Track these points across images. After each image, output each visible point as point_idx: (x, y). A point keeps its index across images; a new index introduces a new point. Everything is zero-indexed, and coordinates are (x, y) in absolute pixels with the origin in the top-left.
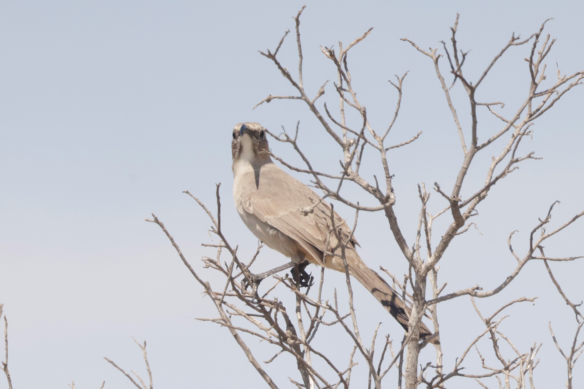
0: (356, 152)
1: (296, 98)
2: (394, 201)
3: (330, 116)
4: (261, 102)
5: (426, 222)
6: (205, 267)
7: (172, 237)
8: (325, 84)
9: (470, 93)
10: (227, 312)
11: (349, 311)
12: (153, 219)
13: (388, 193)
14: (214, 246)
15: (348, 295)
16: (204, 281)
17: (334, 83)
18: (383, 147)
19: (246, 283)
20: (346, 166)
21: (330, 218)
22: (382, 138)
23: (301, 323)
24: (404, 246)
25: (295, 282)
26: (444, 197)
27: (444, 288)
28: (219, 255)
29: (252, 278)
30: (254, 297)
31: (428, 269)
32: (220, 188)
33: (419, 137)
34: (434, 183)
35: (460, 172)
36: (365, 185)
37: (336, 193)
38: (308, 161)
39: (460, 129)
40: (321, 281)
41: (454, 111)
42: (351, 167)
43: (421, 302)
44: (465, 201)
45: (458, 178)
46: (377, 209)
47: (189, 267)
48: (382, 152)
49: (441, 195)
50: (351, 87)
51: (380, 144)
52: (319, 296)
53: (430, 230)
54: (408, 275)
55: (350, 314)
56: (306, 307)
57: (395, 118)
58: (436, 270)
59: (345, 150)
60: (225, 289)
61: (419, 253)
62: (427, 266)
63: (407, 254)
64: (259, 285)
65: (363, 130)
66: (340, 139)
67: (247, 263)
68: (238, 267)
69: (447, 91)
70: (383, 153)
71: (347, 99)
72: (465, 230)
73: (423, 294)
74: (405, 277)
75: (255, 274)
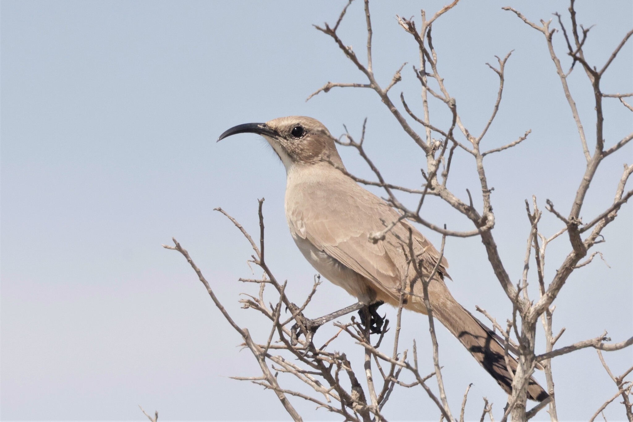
0: (441, 160)
1: (363, 86)
2: (493, 224)
3: (408, 111)
4: (317, 91)
5: (538, 248)
6: (243, 307)
7: (199, 269)
8: (402, 68)
9: (593, 80)
10: (273, 367)
11: (433, 369)
12: (174, 246)
13: (485, 212)
14: (256, 281)
15: (432, 348)
16: (242, 328)
17: (414, 67)
18: (479, 151)
19: (298, 330)
20: (429, 177)
21: (408, 246)
22: (477, 139)
23: (370, 382)
24: (507, 282)
25: (364, 328)
26: (559, 219)
27: (561, 336)
28: (262, 291)
29: (306, 324)
30: (308, 349)
31: (538, 313)
32: (263, 205)
33: (527, 137)
34: (546, 201)
35: (580, 186)
36: (454, 201)
37: (415, 214)
38: (378, 171)
39: (582, 127)
40: (398, 327)
41: (573, 104)
42: (436, 177)
43: (529, 357)
44: (587, 224)
45: (577, 193)
46: (470, 234)
47: (221, 309)
48: (477, 158)
49: (555, 216)
50: (436, 70)
51: (474, 148)
52: (394, 348)
53: (543, 258)
54: (511, 321)
55: (435, 374)
56: (377, 362)
57: (495, 113)
58: (551, 311)
59: (429, 155)
60: (270, 339)
61: (526, 292)
62: (537, 309)
63: (511, 293)
64: (315, 334)
65: (451, 130)
66: (421, 141)
67: (300, 305)
68: (288, 309)
69: (563, 77)
70: (479, 160)
71: (431, 88)
72: (588, 262)
73: (532, 347)
74: (508, 323)
75: (310, 319)
